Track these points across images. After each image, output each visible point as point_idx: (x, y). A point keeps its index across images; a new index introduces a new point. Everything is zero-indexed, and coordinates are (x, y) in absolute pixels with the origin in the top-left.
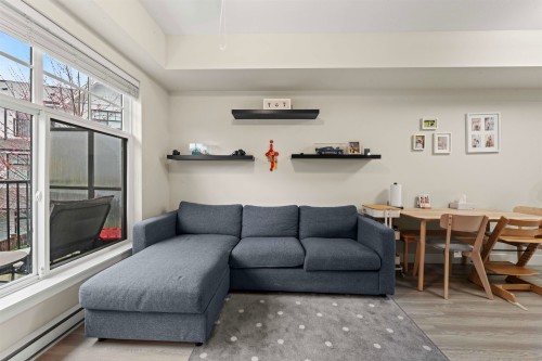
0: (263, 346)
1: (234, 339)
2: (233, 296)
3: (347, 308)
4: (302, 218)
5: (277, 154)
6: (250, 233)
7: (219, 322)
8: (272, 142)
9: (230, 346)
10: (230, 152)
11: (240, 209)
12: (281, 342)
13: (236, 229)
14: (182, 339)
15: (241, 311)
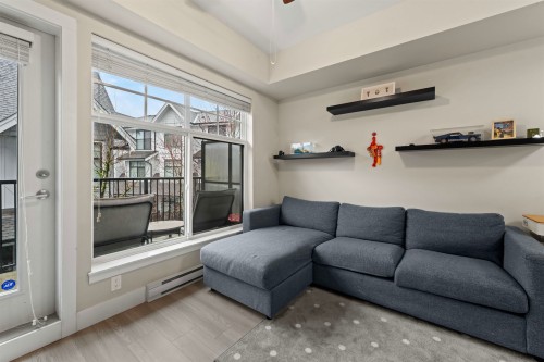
0: (322, 343)
1: (298, 326)
2: (316, 290)
3: (455, 351)
4: (409, 224)
5: (380, 147)
6: (344, 233)
7: (292, 307)
8: (374, 134)
9: (292, 330)
10: (327, 149)
11: (337, 206)
12: (342, 348)
13: (330, 227)
14: (255, 307)
15: (316, 306)
